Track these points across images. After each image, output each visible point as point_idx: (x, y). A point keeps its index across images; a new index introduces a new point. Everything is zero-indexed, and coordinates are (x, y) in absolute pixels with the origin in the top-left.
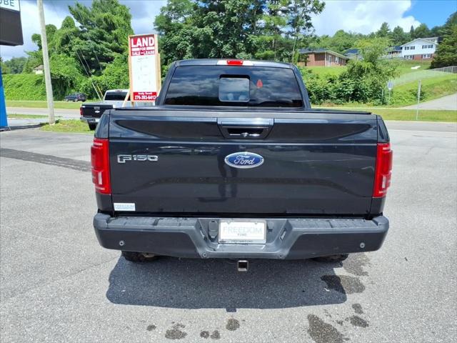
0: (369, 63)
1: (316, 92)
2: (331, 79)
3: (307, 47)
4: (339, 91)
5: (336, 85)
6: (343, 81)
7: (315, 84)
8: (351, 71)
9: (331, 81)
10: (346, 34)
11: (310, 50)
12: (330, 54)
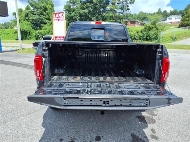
0: (153, 25)
3: (127, 18)
4: (141, 37)
5: (139, 34)
7: (131, 34)
8: (146, 28)
9: (137, 32)
10: (143, 13)
11: (128, 20)
12: (137, 21)
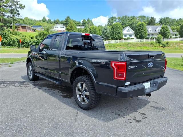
0: (47, 32)
1: (26, 43)
2: (31, 37)
3: (19, 23)
4: (36, 42)
5: (34, 40)
6: (37, 38)
7: (25, 39)
8: (40, 34)
9: (32, 38)
10: (29, 19)
11: (20, 24)
12: (28, 27)
